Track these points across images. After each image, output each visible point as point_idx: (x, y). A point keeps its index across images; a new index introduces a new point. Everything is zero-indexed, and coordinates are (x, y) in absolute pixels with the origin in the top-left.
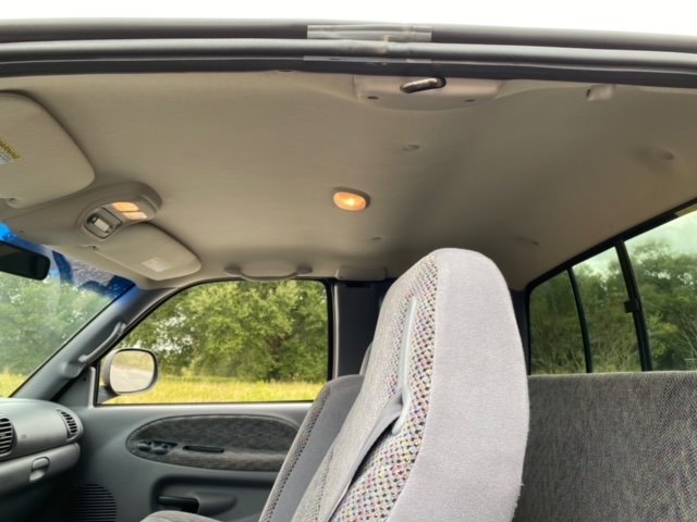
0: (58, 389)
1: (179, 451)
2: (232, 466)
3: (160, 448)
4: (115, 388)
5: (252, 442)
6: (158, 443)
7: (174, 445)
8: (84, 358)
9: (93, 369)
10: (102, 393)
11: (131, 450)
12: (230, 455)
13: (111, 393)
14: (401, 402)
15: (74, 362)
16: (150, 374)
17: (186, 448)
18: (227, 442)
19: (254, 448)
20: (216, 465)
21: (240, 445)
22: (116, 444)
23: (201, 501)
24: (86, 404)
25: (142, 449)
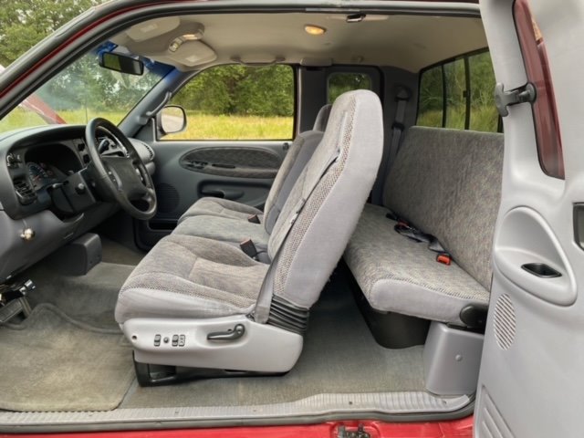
0: (136, 131)
1: (209, 167)
2: (241, 175)
3: (198, 165)
4: (166, 130)
5: (251, 162)
6: (197, 163)
7: (206, 164)
8: (149, 113)
9: (153, 120)
10: (159, 133)
11: (182, 166)
12: (238, 169)
13: (164, 133)
14: (339, 151)
15: (143, 115)
16: (182, 120)
17: (214, 165)
18: (237, 162)
19: (252, 166)
20: (232, 175)
21: (243, 165)
22: (174, 162)
23: (225, 193)
24: (152, 140)
25: (189, 166)
